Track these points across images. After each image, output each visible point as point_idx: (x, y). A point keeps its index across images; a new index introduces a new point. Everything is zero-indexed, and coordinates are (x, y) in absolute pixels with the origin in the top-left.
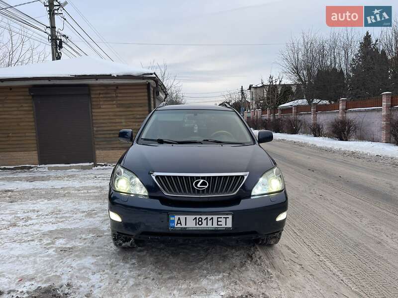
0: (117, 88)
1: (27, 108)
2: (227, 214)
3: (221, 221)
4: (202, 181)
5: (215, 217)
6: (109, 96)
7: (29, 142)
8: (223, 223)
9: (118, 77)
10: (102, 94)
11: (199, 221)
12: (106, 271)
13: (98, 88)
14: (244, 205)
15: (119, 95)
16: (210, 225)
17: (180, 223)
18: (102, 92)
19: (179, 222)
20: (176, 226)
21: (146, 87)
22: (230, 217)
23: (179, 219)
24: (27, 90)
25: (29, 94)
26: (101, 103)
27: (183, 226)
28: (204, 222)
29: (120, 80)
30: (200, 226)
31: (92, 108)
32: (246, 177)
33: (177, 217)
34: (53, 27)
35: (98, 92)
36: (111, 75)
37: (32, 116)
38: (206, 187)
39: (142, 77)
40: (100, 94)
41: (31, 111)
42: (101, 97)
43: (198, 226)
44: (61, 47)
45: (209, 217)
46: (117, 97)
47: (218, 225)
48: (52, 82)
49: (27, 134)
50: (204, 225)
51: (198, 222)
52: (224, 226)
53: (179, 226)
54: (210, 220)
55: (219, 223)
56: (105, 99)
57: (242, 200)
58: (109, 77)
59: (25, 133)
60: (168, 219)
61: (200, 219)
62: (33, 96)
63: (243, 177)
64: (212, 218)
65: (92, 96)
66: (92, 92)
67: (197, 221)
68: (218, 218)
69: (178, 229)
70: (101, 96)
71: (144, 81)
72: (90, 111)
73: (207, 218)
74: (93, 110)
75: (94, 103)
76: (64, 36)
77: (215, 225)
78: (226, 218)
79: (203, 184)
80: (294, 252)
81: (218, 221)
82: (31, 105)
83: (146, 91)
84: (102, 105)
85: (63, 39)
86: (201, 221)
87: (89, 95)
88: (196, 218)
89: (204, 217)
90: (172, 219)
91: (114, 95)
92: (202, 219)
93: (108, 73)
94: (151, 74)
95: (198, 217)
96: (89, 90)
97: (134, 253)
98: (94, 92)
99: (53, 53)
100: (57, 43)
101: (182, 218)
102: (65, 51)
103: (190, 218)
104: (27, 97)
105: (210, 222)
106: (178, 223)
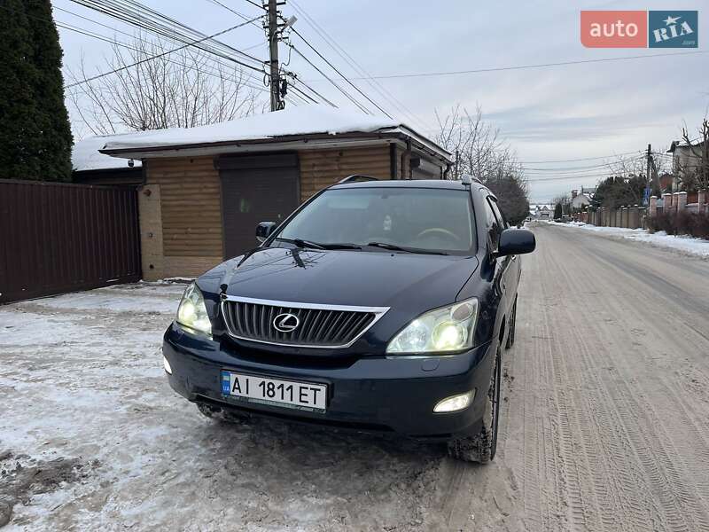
0: (341, 154)
1: (212, 190)
2: (318, 383)
3: (306, 395)
4: (289, 316)
5: (296, 386)
6: (327, 168)
7: (212, 242)
8: (310, 398)
9: (339, 136)
10: (317, 165)
11: (269, 389)
12: (166, 453)
13: (311, 156)
14: (363, 370)
15: (344, 167)
16: (287, 399)
17: (239, 388)
18: (316, 162)
19: (237, 386)
20: (232, 393)
21: (388, 151)
22: (323, 389)
23: (237, 380)
24: (211, 162)
25: (213, 168)
26: (316, 181)
27: (244, 394)
28: (278, 392)
29: (341, 140)
30: (270, 399)
31: (301, 190)
32: (378, 317)
33: (233, 377)
34: (274, 62)
35: (311, 162)
36: (327, 133)
37: (217, 202)
38: (294, 328)
39: (379, 133)
40: (314, 165)
41: (216, 194)
42: (315, 171)
43: (267, 398)
44: (284, 92)
45: (287, 384)
46: (340, 170)
47: (301, 401)
48: (243, 149)
49: (211, 230)
50: (277, 398)
51: (268, 392)
52: (311, 404)
53: (236, 392)
54: (287, 389)
55: (303, 398)
56: (321, 175)
57: (360, 361)
58: (325, 136)
59: (208, 228)
60: (221, 378)
61: (271, 386)
62: (220, 171)
63: (372, 315)
64: (291, 387)
65: (303, 169)
66: (302, 163)
67: (267, 389)
68: (301, 388)
69: (235, 398)
70: (316, 169)
71: (383, 141)
72: (298, 194)
73: (282, 386)
74: (303, 194)
75: (305, 181)
76: (290, 74)
77: (296, 401)
78: (315, 390)
79: (291, 321)
80: (514, 487)
81: (301, 395)
82: (217, 185)
83: (389, 158)
84: (317, 184)
85: (289, 79)
86: (272, 390)
87: (298, 167)
88: (263, 383)
89: (277, 383)
90: (226, 378)
91: (336, 168)
92: (274, 386)
93: (323, 130)
94: (394, 128)
95: (267, 381)
96: (298, 160)
97: (229, 432)
98: (306, 163)
99: (272, 103)
100: (279, 88)
101: (242, 378)
102: (290, 98)
103: (255, 381)
104: (213, 174)
105: (287, 394)
106: (234, 388)
